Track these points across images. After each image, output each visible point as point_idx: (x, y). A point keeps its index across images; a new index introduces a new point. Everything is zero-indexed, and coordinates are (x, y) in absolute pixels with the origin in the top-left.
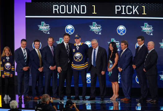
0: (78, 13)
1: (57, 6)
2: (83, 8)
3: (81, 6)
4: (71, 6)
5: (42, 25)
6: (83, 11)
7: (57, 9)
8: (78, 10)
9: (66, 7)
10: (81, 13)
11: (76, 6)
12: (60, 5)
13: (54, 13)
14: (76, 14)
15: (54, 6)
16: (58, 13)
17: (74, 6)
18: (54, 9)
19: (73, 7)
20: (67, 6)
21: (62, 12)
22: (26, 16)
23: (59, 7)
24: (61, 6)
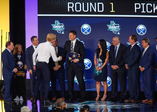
0: (95, 11)
1: (72, 4)
2: (101, 5)
3: (98, 3)
4: (88, 3)
5: (56, 24)
6: (101, 9)
7: (72, 7)
8: (94, 8)
9: (82, 5)
10: (99, 11)
11: (92, 4)
12: (75, 3)
13: (69, 11)
14: (93, 12)
15: (69, 3)
16: (73, 11)
17: (91, 4)
18: (69, 7)
19: (89, 5)
20: (83, 3)
21: (77, 10)
22: (38, 14)
23: (74, 5)
24: (77, 3)
